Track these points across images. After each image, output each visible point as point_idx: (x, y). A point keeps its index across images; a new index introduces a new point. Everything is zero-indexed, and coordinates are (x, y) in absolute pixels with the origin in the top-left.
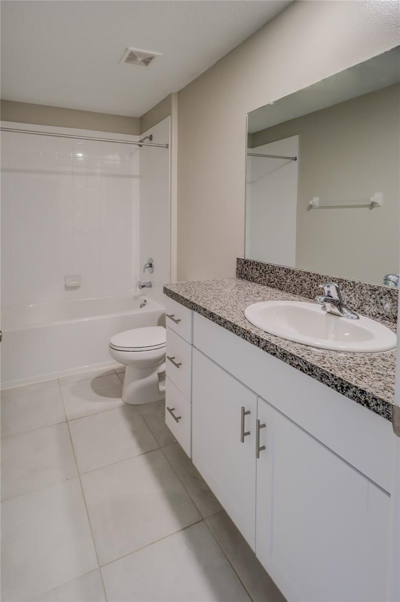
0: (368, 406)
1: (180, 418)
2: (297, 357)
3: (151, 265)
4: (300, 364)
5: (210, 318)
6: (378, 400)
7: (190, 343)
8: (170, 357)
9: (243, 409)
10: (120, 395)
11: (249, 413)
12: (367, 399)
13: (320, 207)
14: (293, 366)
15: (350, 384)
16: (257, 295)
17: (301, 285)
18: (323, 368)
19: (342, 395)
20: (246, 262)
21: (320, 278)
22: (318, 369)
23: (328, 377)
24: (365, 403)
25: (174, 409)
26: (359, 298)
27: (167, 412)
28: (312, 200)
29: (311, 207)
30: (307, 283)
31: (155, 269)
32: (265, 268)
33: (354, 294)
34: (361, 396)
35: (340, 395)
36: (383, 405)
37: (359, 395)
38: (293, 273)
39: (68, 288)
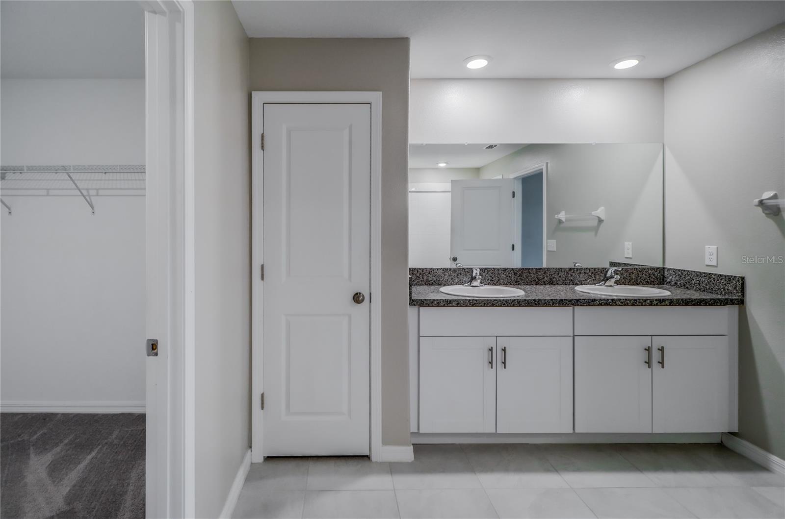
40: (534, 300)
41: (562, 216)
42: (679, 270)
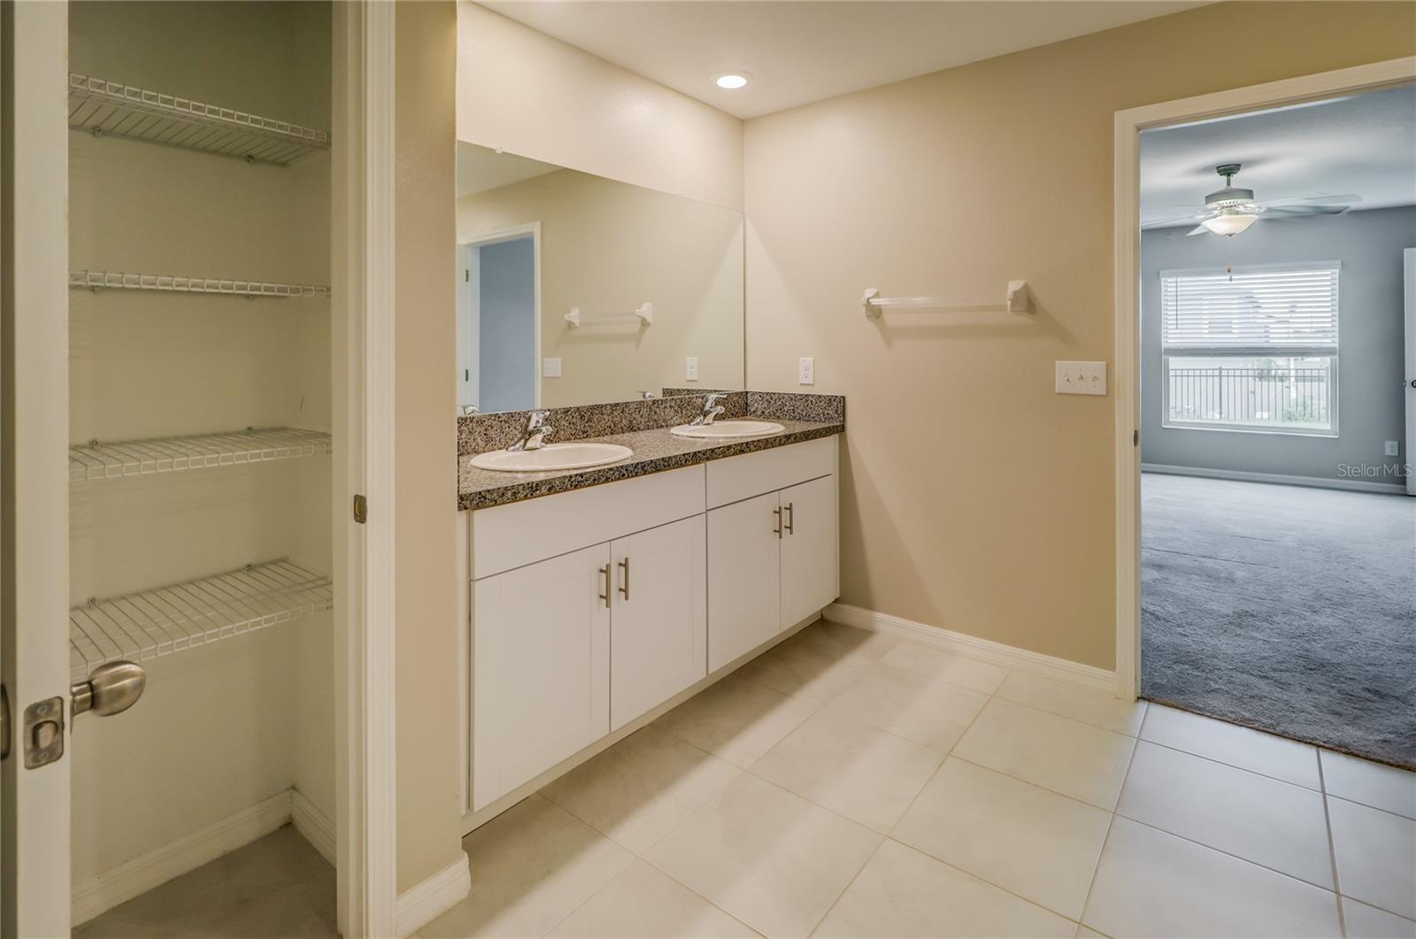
40: (663, 459)
41: (574, 315)
42: (767, 394)
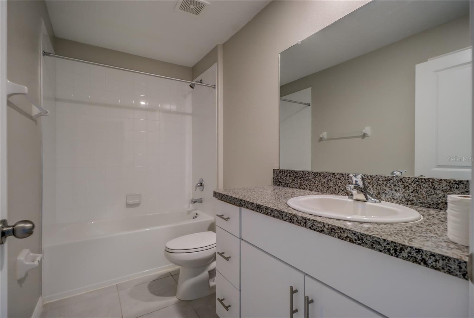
0: (426, 263)
1: (230, 306)
2: (346, 229)
3: (201, 185)
4: (349, 235)
5: (257, 210)
6: (436, 257)
7: (239, 237)
8: (220, 252)
9: (292, 288)
10: (174, 294)
11: (296, 291)
12: (424, 257)
13: (328, 139)
14: (342, 239)
15: (404, 245)
16: (293, 194)
17: (327, 184)
18: (373, 235)
19: (396, 258)
20: (281, 171)
21: (343, 176)
22: (368, 237)
23: (379, 242)
24: (422, 261)
25: (223, 299)
26: (376, 188)
27: (218, 302)
28: (322, 134)
29: (321, 139)
30: (332, 181)
31: (205, 188)
32: (297, 174)
33: (372, 185)
34: (417, 255)
35: (393, 258)
36: (443, 260)
37: (415, 255)
38: (320, 176)
39: (129, 205)
